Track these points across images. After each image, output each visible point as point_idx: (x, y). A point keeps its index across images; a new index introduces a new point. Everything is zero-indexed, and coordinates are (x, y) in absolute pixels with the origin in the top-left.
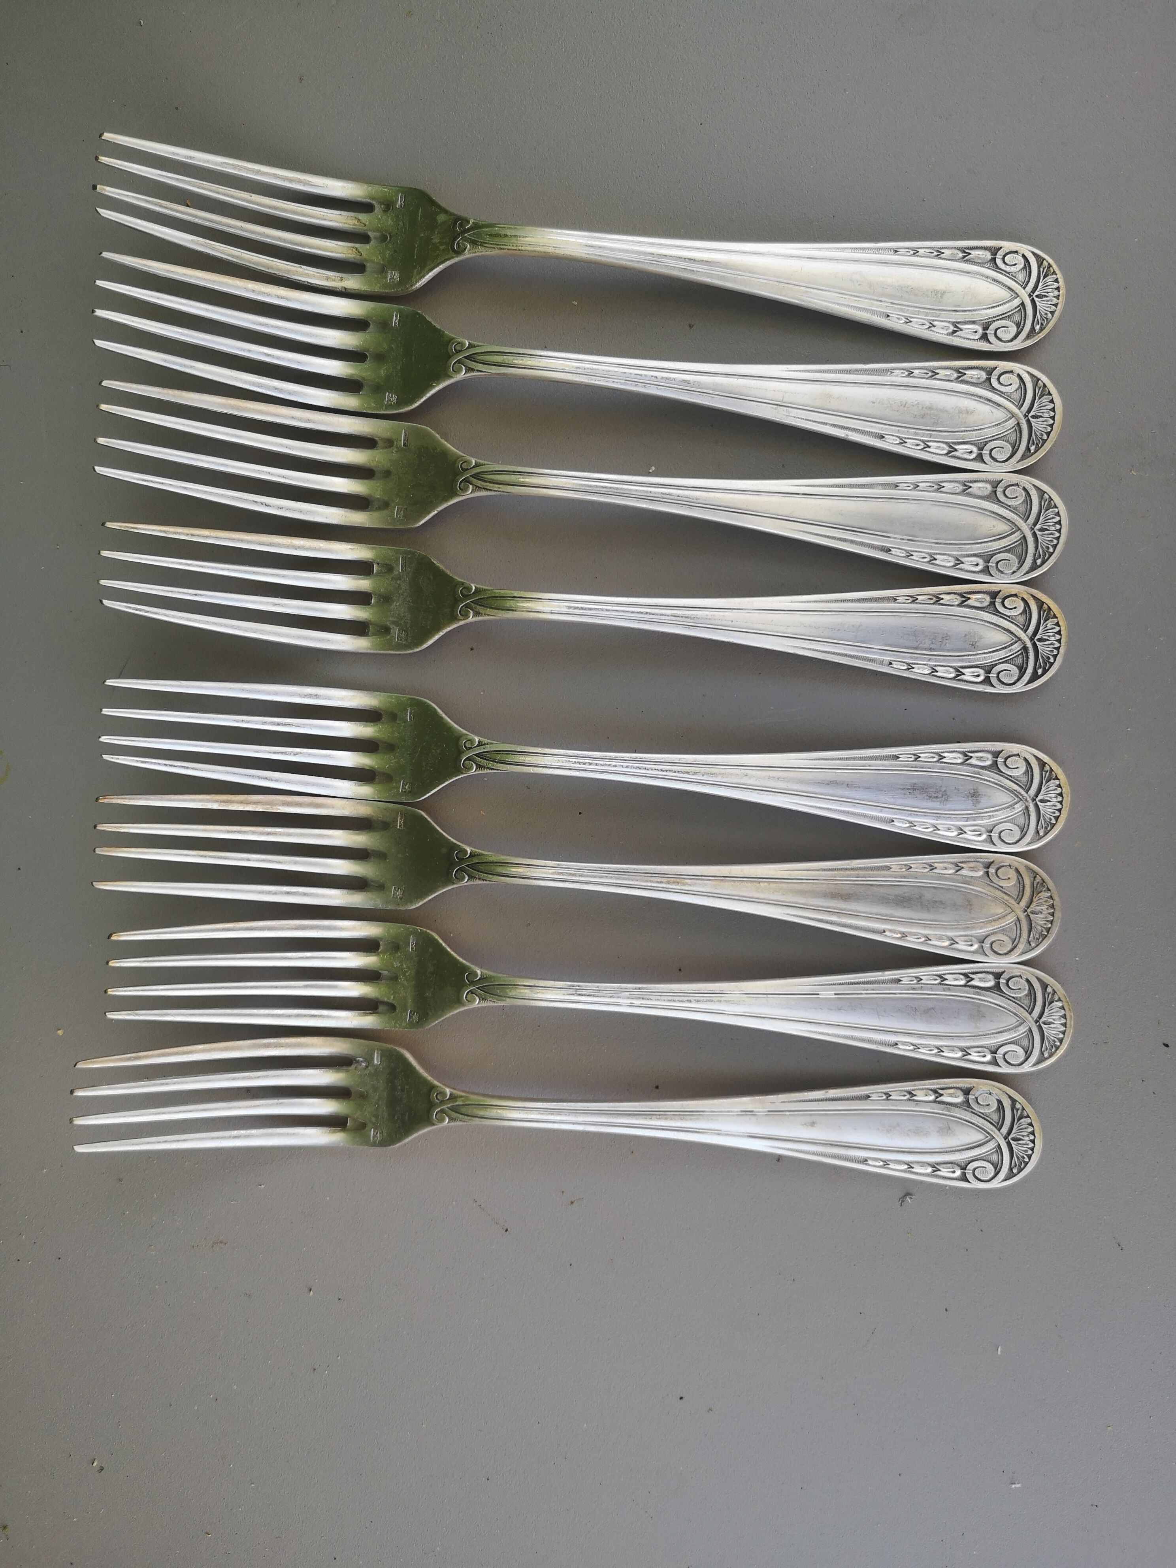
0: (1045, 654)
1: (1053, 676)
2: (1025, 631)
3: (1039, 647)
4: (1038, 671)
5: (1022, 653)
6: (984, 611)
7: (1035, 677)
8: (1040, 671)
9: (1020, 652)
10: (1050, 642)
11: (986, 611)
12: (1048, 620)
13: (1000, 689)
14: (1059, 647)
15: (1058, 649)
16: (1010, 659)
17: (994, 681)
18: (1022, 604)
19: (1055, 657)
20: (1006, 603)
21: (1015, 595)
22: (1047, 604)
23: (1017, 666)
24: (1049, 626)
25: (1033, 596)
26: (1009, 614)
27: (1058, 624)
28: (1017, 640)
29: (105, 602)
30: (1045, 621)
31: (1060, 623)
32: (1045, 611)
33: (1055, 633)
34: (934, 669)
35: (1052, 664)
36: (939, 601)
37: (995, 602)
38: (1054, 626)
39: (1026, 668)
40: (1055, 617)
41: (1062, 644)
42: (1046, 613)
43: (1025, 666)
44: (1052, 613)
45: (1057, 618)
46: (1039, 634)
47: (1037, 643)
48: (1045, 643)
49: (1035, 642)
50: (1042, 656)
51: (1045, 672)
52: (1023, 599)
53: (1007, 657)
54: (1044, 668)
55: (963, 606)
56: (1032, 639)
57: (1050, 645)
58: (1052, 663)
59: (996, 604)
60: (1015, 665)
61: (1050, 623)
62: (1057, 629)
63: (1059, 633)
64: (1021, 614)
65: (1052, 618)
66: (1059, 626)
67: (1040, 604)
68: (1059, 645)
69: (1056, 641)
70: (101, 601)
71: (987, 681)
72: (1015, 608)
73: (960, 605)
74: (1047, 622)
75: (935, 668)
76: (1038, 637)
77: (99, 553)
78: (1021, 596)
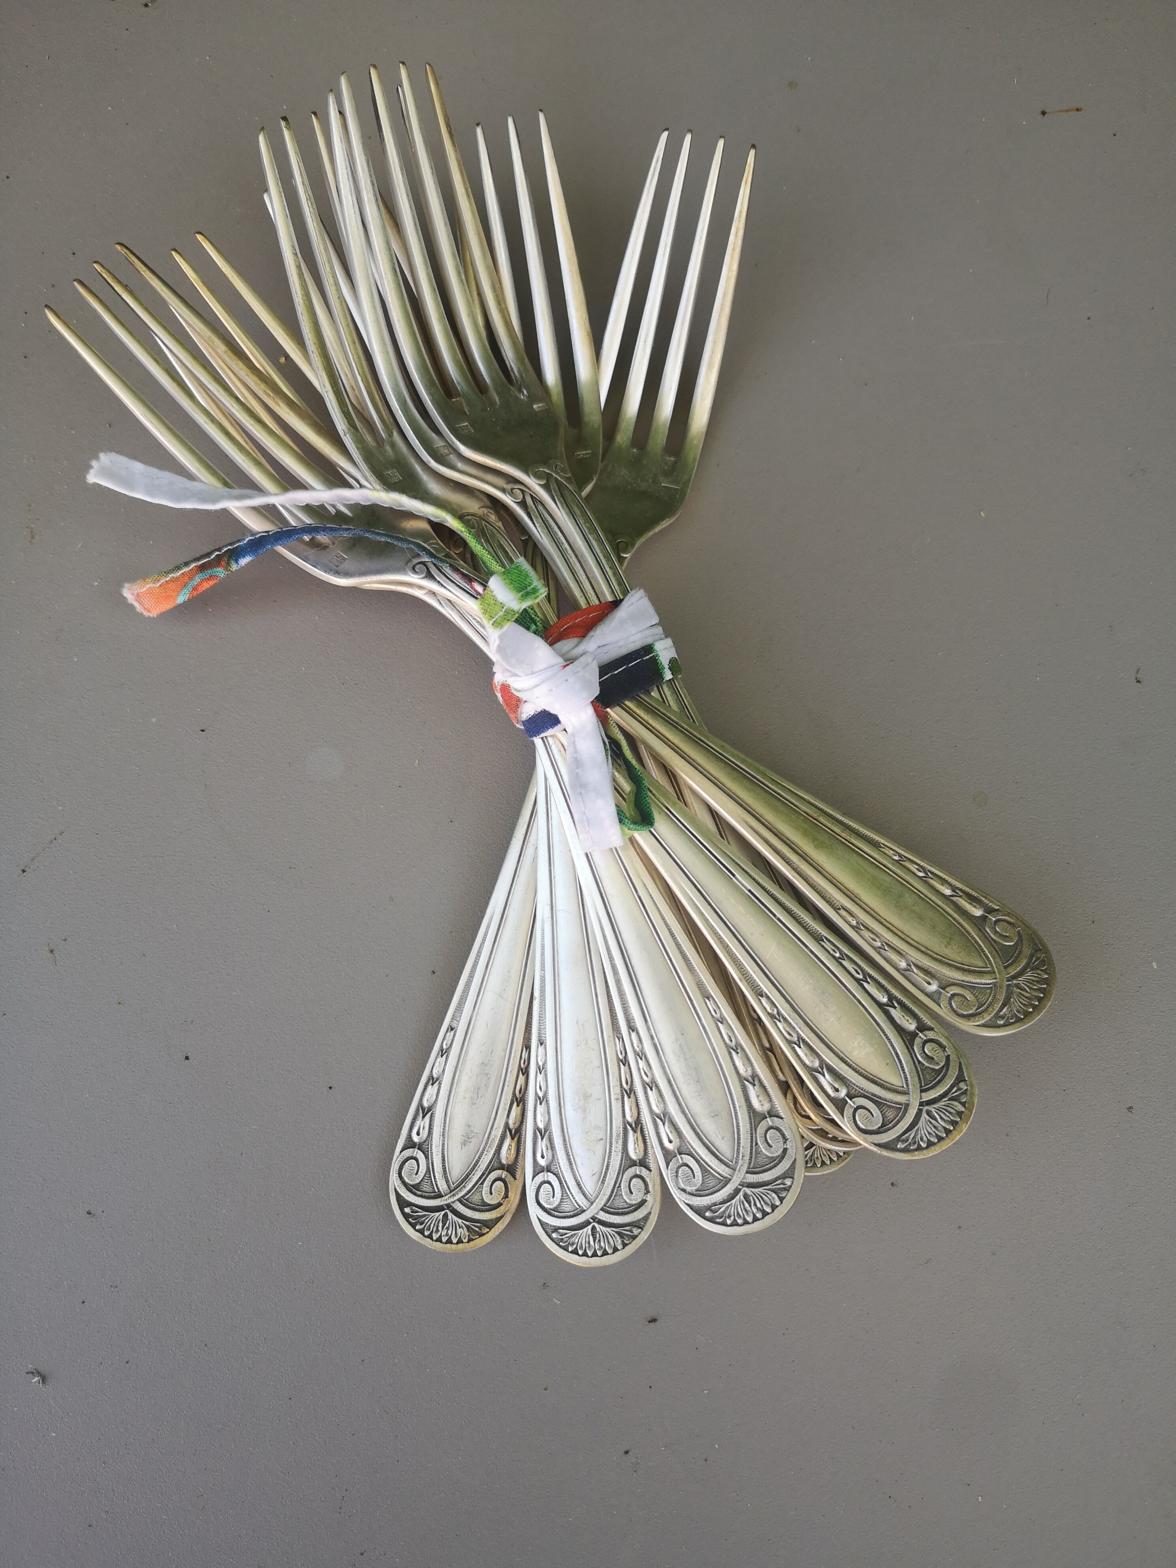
0: (427, 1221)
1: (399, 1225)
2: (459, 1200)
3: (438, 1214)
4: (409, 1208)
5: (434, 1192)
6: (494, 1154)
7: (403, 1203)
8: (407, 1210)
9: (437, 1190)
10: (440, 1228)
11: (493, 1156)
12: (468, 1231)
13: (397, 1158)
14: (432, 1239)
15: (430, 1237)
16: (430, 1177)
17: (408, 1153)
18: (494, 1202)
19: (421, 1232)
20: (499, 1184)
21: (506, 1196)
22: (488, 1232)
23: (420, 1183)
24: (459, 1230)
25: (502, 1217)
26: (485, 1184)
27: (460, 1241)
28: (452, 1189)
29: (666, 134)
30: (468, 1227)
31: (460, 1245)
32: (480, 1228)
33: (450, 1237)
34: (436, 1081)
35: (413, 1226)
36: (517, 1101)
37: (503, 1169)
38: (459, 1236)
39: (415, 1194)
40: (470, 1240)
41: (435, 1243)
42: (477, 1229)
43: (418, 1193)
44: (475, 1237)
45: (468, 1242)
46: (453, 1216)
47: (443, 1213)
48: (441, 1222)
49: (444, 1209)
50: (425, 1215)
51: (406, 1216)
52: (499, 1205)
53: (434, 1173)
54: (411, 1216)
55: (506, 1131)
56: (449, 1206)
57: (437, 1228)
58: (414, 1228)
59: (501, 1171)
60: (422, 1181)
61: (463, 1232)
62: (455, 1240)
63: (449, 1241)
64: (483, 1199)
65: (469, 1236)
66: (458, 1243)
67: (490, 1225)
68: (434, 1238)
69: (440, 1236)
70: (667, 129)
71: (410, 1144)
72: (491, 1194)
73: (507, 1125)
74: (465, 1229)
75: (438, 1082)
76: (450, 1215)
77: (721, 137)
78: (505, 1203)
